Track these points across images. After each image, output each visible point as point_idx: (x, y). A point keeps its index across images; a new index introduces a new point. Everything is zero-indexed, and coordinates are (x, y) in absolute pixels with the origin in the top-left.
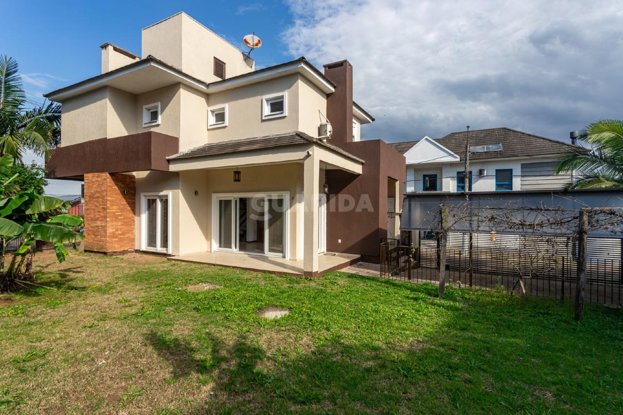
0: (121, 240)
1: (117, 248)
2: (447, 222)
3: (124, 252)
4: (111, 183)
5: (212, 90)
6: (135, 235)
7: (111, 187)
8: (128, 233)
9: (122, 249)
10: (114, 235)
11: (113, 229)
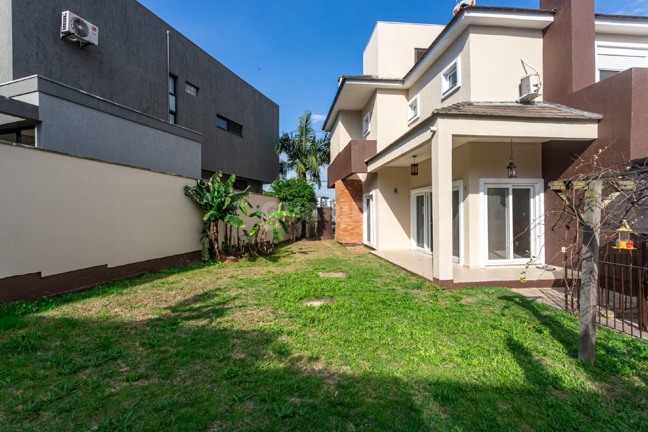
0: (352, 234)
1: (348, 239)
2: (592, 211)
3: (354, 245)
4: (343, 187)
5: (408, 84)
6: (362, 231)
7: (343, 190)
8: (356, 228)
9: (352, 242)
10: (346, 230)
11: (345, 224)
